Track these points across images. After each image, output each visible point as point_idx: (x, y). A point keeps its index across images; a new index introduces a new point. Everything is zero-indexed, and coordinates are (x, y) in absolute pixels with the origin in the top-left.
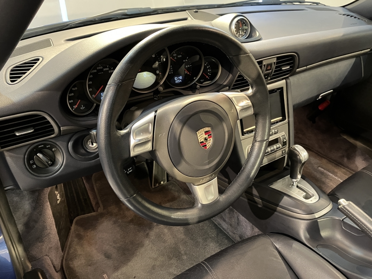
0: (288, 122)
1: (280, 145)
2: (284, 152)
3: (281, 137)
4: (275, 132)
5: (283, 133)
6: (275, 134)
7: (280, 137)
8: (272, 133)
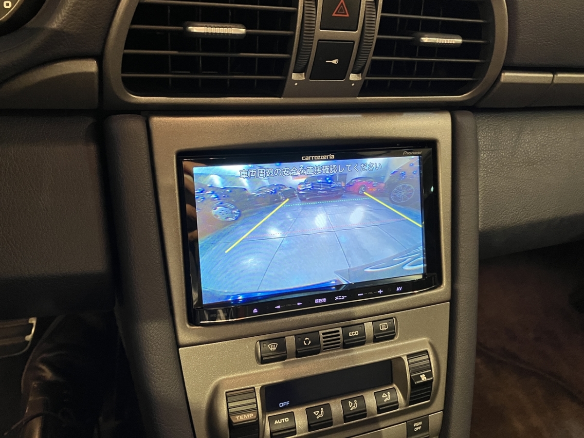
0: (448, 295)
1: (400, 396)
2: (418, 426)
3: (405, 358)
4: (376, 330)
5: (421, 343)
6: (376, 340)
7: (400, 359)
8: (363, 333)
